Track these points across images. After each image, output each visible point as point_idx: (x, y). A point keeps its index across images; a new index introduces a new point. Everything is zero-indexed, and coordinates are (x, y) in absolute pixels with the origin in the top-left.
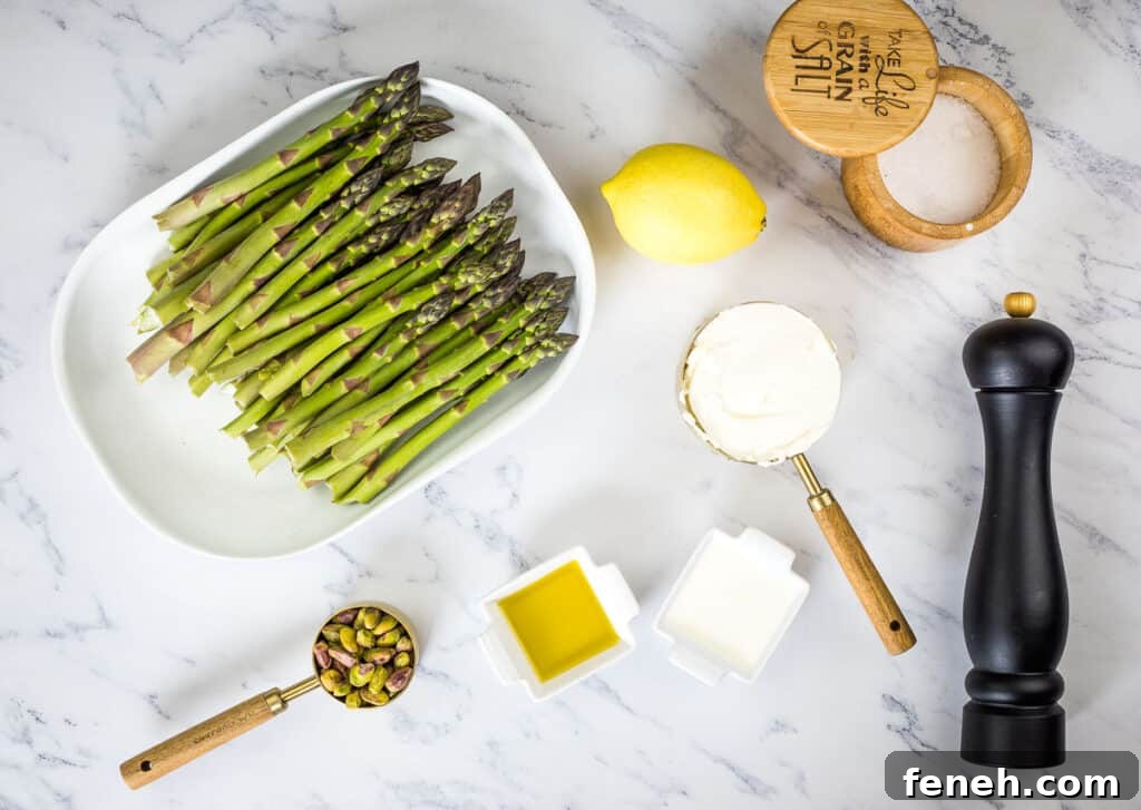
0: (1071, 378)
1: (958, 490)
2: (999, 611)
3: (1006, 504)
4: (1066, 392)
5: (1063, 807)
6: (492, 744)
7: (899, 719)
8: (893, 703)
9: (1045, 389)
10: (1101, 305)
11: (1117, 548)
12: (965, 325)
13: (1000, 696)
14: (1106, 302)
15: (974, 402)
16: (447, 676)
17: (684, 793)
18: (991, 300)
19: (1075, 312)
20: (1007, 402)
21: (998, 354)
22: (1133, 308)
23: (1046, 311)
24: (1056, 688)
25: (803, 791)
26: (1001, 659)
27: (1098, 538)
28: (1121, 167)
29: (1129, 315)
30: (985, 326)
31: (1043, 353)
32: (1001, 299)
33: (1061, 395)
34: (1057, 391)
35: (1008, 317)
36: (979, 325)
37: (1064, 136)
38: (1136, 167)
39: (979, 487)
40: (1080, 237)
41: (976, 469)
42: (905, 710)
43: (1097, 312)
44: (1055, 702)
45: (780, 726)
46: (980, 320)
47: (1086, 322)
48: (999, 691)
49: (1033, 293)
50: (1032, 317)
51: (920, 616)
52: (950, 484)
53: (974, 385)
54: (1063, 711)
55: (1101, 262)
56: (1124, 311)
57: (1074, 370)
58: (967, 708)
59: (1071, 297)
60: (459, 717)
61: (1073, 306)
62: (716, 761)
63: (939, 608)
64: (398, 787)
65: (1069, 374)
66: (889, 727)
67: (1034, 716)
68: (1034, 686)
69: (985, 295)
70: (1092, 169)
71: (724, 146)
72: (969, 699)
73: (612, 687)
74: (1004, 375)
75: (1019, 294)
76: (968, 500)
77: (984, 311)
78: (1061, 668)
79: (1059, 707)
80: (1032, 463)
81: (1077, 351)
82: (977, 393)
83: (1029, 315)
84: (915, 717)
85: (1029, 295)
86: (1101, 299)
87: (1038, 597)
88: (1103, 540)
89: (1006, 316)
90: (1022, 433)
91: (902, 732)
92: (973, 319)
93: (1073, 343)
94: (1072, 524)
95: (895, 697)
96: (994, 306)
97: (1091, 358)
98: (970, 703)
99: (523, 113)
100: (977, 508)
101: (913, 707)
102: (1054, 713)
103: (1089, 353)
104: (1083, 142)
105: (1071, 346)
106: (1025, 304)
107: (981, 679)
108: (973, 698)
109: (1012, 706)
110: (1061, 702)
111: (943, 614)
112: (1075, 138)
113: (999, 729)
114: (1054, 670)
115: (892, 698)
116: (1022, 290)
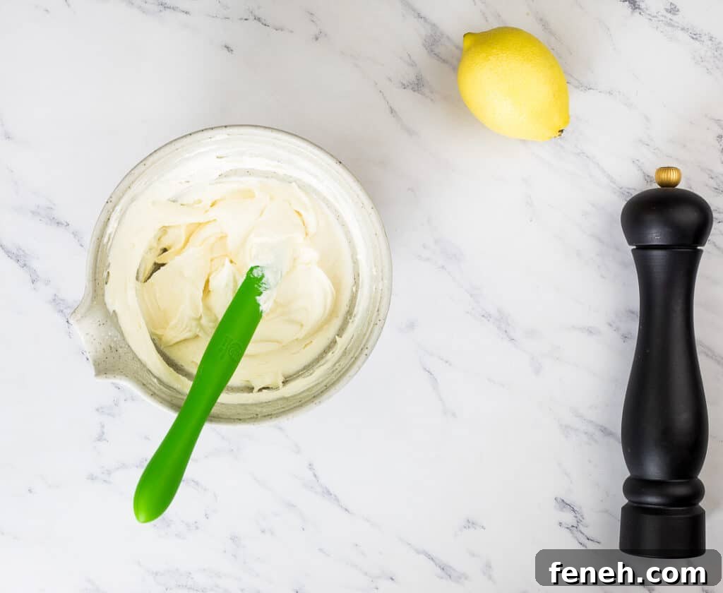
0: (710, 238)
1: (617, 329)
3: (656, 341)
4: (707, 249)
5: (703, 590)
6: (234, 539)
7: (568, 518)
8: (564, 504)
9: (689, 247)
12: (623, 193)
13: (652, 500)
15: (631, 257)
16: (197, 483)
17: (392, 579)
18: (644, 173)
19: (712, 183)
20: (658, 257)
21: (650, 218)
24: (698, 492)
25: (490, 578)
26: (654, 469)
30: (639, 194)
31: (687, 216)
32: (653, 173)
33: (702, 251)
34: (699, 248)
35: (659, 187)
36: (635, 193)
37: (705, 38)
39: (634, 327)
40: (718, 122)
41: (633, 312)
42: (574, 510)
44: (698, 503)
45: (470, 524)
46: (635, 189)
48: (652, 495)
50: (678, 187)
51: (586, 433)
52: (610, 325)
53: (630, 243)
54: (703, 512)
57: (713, 231)
58: (624, 509)
59: (711, 171)
60: (207, 516)
61: (711, 178)
62: (418, 552)
63: (602, 426)
64: (156, 574)
65: (709, 234)
66: (560, 524)
67: (680, 516)
68: (681, 491)
69: (640, 169)
71: (424, 45)
72: (626, 501)
73: (332, 492)
74: (655, 235)
75: (667, 169)
76: (625, 337)
77: (637, 183)
78: (702, 476)
79: (701, 508)
81: (715, 215)
82: (633, 250)
83: (676, 185)
84: (582, 516)
85: (676, 169)
87: (683, 418)
89: (656, 186)
90: (669, 283)
91: (571, 528)
92: (629, 189)
93: (712, 208)
94: (712, 358)
95: (565, 500)
96: (647, 178)
98: (626, 505)
99: (259, 20)
100: (633, 344)
101: (581, 508)
102: (697, 513)
105: (710, 211)
106: (673, 176)
107: (635, 486)
108: (629, 501)
109: (661, 507)
110: (702, 504)
111: (605, 431)
112: (713, 39)
113: (651, 525)
114: (697, 477)
115: (563, 501)
116: (670, 165)
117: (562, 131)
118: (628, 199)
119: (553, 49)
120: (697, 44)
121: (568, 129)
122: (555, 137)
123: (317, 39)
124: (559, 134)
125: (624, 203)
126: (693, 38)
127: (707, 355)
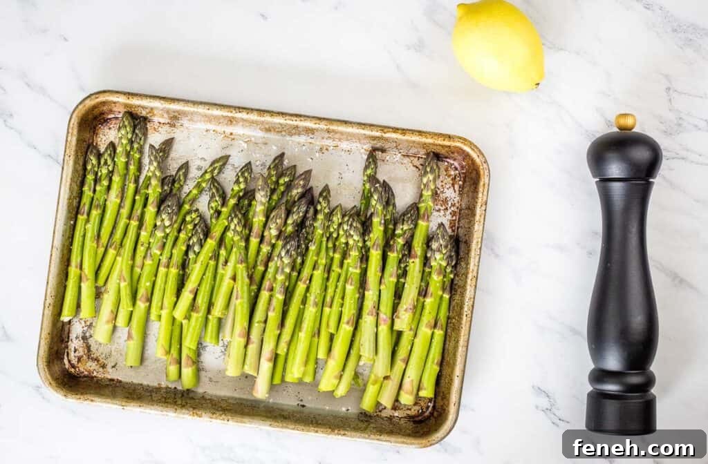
0: (660, 172)
1: (584, 247)
2: (611, 330)
3: (616, 257)
4: (657, 182)
7: (544, 402)
8: (540, 391)
9: (643, 179)
10: (680, 122)
11: (691, 287)
12: (588, 136)
13: (611, 387)
14: (683, 120)
15: (595, 188)
17: (399, 452)
18: (606, 120)
19: (663, 127)
20: (617, 188)
21: (611, 155)
22: (702, 124)
23: (643, 127)
24: (650, 381)
25: (479, 451)
26: (613, 362)
27: (678, 280)
28: (694, 28)
29: (700, 129)
30: (602, 136)
31: (641, 154)
32: (613, 118)
33: (653, 183)
34: (651, 180)
35: (618, 130)
36: (598, 135)
37: (656, 8)
38: (704, 29)
39: (598, 245)
40: (667, 77)
41: (596, 233)
42: (548, 396)
43: (678, 126)
44: (649, 390)
46: (598, 132)
47: (671, 134)
48: (613, 383)
49: (635, 115)
50: (634, 130)
51: (558, 333)
52: (578, 244)
53: (594, 176)
54: (654, 397)
55: (680, 93)
56: (696, 126)
58: (590, 395)
59: (660, 117)
61: (661, 123)
63: (570, 327)
65: (659, 168)
66: (537, 407)
67: (635, 400)
68: (635, 380)
69: (602, 115)
70: (675, 31)
71: (425, 14)
72: (591, 389)
74: (615, 169)
75: (625, 115)
76: (590, 254)
77: (602, 127)
78: (654, 367)
79: (652, 394)
80: (634, 229)
81: (664, 153)
82: (597, 182)
83: (632, 128)
84: (555, 401)
85: (632, 115)
86: (680, 118)
87: (637, 320)
88: (682, 281)
89: (616, 130)
90: (627, 210)
91: (547, 410)
92: (594, 132)
93: (662, 147)
94: (661, 270)
95: (541, 387)
96: (609, 123)
97: (673, 158)
98: (592, 391)
100: (596, 259)
101: (553, 394)
102: (649, 398)
103: (673, 155)
104: (668, 12)
105: (661, 150)
106: (629, 121)
107: (600, 375)
108: (594, 389)
109: (620, 394)
110: (654, 391)
111: (575, 332)
112: (663, 9)
113: (611, 408)
114: (648, 369)
115: (539, 388)
116: (627, 112)
117: (538, 84)
118: (592, 141)
119: (531, 17)
120: (649, 12)
121: (543, 83)
122: (533, 89)
123: (336, 8)
124: (535, 86)
125: (589, 144)
126: (646, 8)
127: (657, 268)
